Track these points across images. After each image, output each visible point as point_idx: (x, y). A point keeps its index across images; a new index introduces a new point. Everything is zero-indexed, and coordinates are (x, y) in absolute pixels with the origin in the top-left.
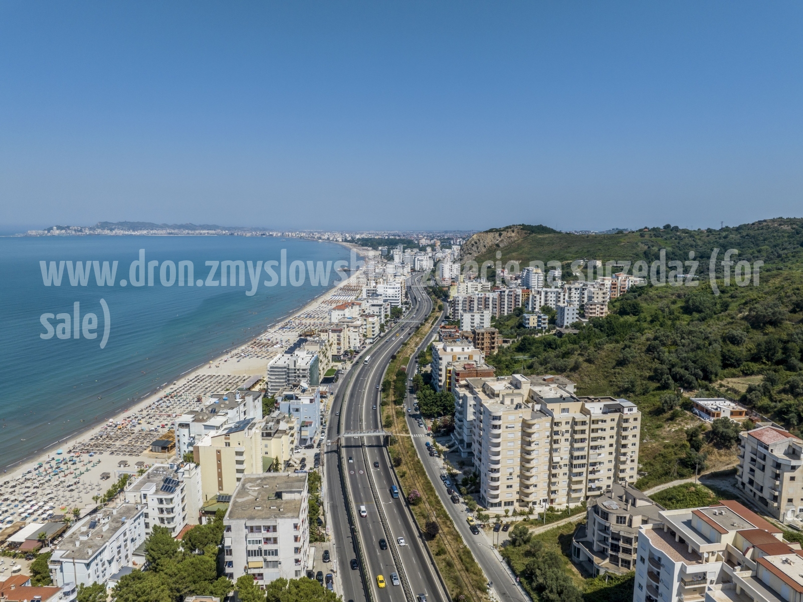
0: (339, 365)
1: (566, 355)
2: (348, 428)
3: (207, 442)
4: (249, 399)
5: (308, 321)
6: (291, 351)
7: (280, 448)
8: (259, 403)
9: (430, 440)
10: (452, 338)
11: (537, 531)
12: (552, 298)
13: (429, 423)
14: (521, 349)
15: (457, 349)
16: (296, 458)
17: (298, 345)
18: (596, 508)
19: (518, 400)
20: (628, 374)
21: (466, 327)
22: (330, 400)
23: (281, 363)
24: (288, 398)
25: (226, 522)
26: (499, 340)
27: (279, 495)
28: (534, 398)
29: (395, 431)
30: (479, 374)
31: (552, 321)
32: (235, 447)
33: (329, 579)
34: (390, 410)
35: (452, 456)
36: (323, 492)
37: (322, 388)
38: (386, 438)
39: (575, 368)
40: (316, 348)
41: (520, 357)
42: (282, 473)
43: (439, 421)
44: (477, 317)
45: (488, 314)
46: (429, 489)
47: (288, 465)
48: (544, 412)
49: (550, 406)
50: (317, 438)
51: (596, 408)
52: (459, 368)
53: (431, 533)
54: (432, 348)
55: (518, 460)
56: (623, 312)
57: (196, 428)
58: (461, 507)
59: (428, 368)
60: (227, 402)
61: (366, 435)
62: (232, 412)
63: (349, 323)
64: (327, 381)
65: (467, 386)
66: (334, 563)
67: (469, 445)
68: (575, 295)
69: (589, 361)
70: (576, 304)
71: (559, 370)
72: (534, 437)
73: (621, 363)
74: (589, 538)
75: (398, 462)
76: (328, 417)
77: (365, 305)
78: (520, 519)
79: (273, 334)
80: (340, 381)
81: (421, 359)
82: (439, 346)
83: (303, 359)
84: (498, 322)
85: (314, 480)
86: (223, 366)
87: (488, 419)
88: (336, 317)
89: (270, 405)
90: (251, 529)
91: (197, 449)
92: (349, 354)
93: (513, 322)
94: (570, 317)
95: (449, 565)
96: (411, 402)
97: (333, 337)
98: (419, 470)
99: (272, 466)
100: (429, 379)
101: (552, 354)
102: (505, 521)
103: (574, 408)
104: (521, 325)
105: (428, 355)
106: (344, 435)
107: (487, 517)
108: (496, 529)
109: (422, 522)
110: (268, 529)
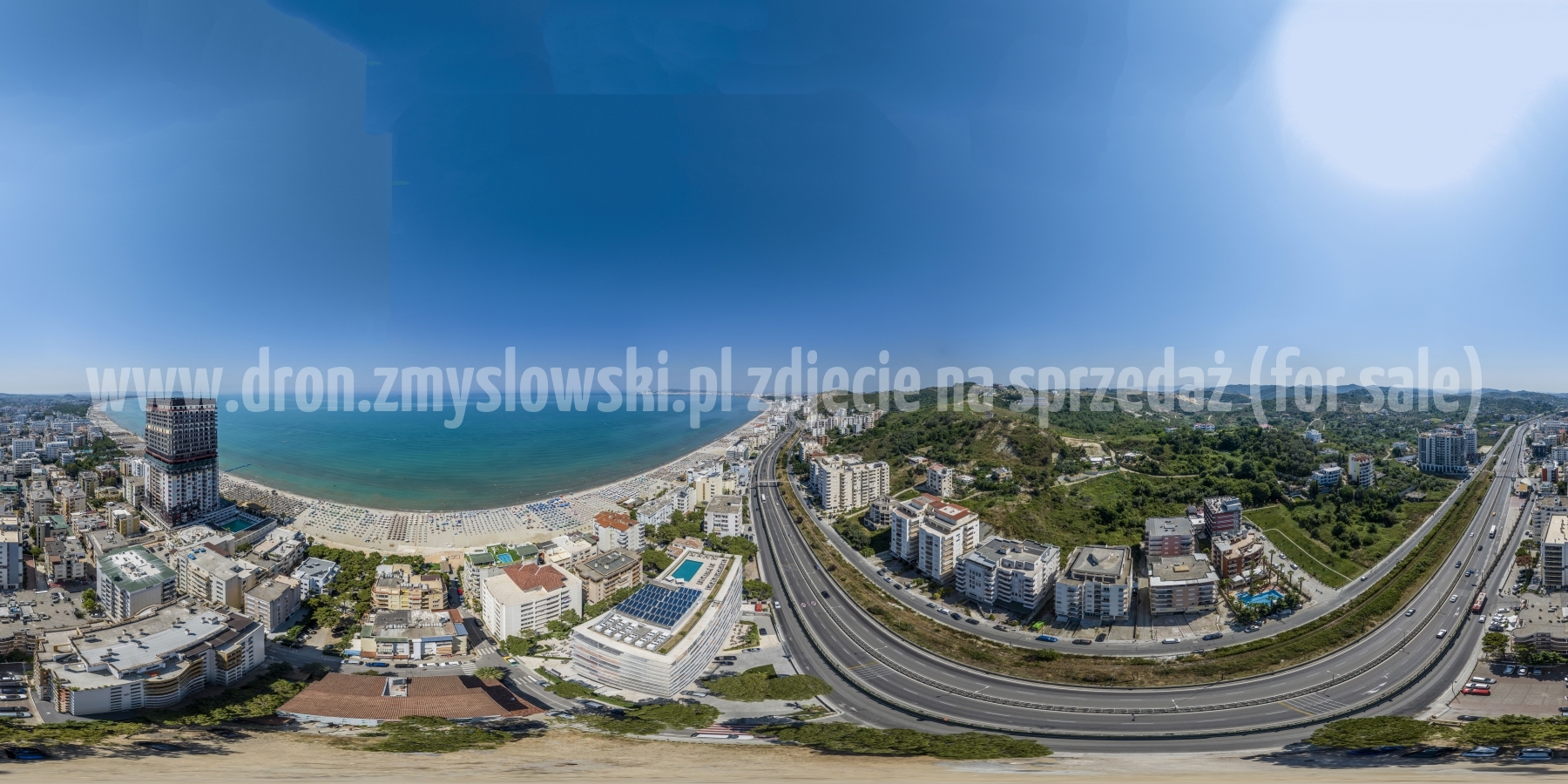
0: (757, 451)
1: (858, 445)
2: (761, 479)
3: (699, 480)
4: (718, 464)
5: (744, 432)
6: (736, 445)
7: (730, 485)
8: (722, 466)
9: (799, 484)
10: (808, 440)
11: (848, 517)
12: (851, 421)
13: (798, 477)
14: (838, 443)
15: (810, 444)
16: (737, 490)
17: (739, 442)
18: (873, 506)
19: (838, 465)
20: (883, 451)
21: (814, 435)
22: (753, 466)
23: (731, 450)
24: (734, 465)
25: (705, 512)
26: (829, 440)
27: (729, 504)
28: (845, 464)
29: (782, 480)
30: (820, 455)
31: (851, 431)
32: (711, 483)
33: (751, 538)
34: (780, 471)
35: (809, 490)
36: (749, 504)
37: (750, 461)
38: (778, 483)
39: (862, 450)
40: (747, 444)
41: (838, 447)
42: (731, 495)
43: (803, 476)
44: (819, 430)
45: (823, 429)
46: (798, 503)
47: (734, 492)
48: (849, 470)
49: (852, 467)
50: (747, 482)
51: (871, 466)
52: (811, 452)
53: (799, 521)
54: (799, 444)
55: (839, 491)
56: (880, 426)
57: (695, 474)
58: (813, 510)
59: (798, 453)
60: (708, 464)
61: (769, 481)
62: (710, 469)
63: (762, 433)
64: (752, 458)
65: (815, 460)
66: (754, 532)
67: (817, 485)
68: (861, 419)
69: (867, 447)
70: (861, 423)
71: (855, 452)
72: (845, 480)
73: (880, 447)
74: (871, 516)
75: (784, 493)
76: (752, 473)
77: (769, 425)
78: (840, 513)
79: (728, 437)
80: (757, 459)
81: (795, 449)
82: (802, 443)
83: (741, 448)
84: (828, 432)
85: (745, 500)
86: (707, 449)
87: (824, 474)
88: (756, 430)
89: (726, 467)
90: (716, 516)
91: (695, 482)
92: (762, 447)
93: (834, 432)
94: (859, 429)
95: (808, 533)
96: (790, 468)
97: (755, 439)
98: (794, 496)
99: (727, 492)
100: (798, 458)
101: (852, 445)
102: (834, 514)
103: (862, 467)
104: (838, 433)
105: (798, 447)
106: (759, 481)
107: (825, 514)
108: (830, 518)
109: (795, 517)
110: (724, 517)
